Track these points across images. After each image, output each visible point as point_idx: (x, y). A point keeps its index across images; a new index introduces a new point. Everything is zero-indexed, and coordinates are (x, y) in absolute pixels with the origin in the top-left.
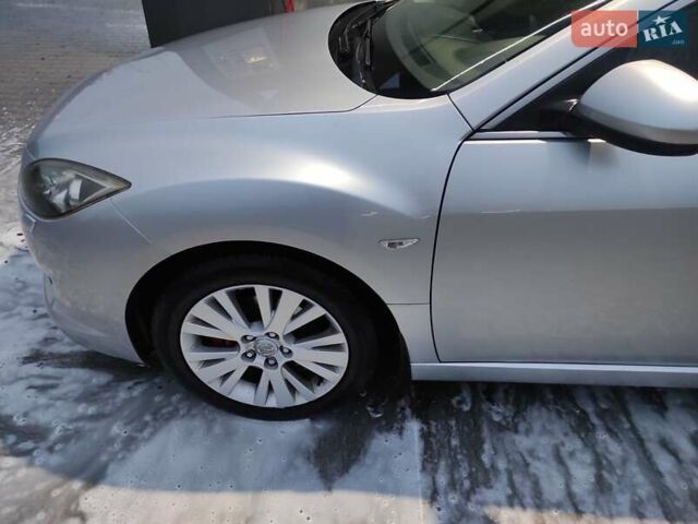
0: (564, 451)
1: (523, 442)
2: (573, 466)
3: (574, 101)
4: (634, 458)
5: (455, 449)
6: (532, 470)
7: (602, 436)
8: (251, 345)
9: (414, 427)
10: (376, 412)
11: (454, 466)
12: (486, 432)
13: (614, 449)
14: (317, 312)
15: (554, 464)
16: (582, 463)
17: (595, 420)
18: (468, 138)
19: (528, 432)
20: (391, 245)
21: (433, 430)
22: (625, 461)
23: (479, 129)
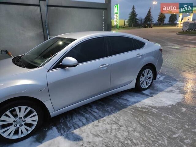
0: (81, 119)
1: (74, 121)
2: (83, 120)
3: (61, 64)
4: (91, 115)
5: (63, 127)
6: (77, 124)
7: (86, 115)
8: (16, 123)
9: (54, 128)
10: (46, 129)
11: (64, 129)
12: (67, 123)
13: (88, 116)
14: (29, 109)
15: (80, 121)
16: (84, 119)
17: (84, 113)
18: (48, 71)
19: (74, 119)
20: (41, 90)
21: (58, 127)
22: (90, 117)
23: (49, 70)
